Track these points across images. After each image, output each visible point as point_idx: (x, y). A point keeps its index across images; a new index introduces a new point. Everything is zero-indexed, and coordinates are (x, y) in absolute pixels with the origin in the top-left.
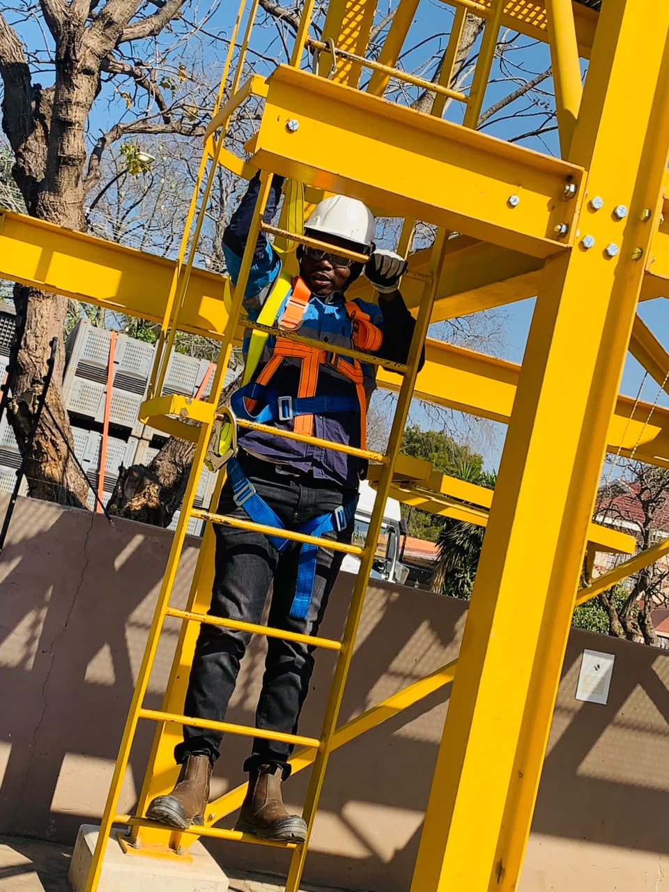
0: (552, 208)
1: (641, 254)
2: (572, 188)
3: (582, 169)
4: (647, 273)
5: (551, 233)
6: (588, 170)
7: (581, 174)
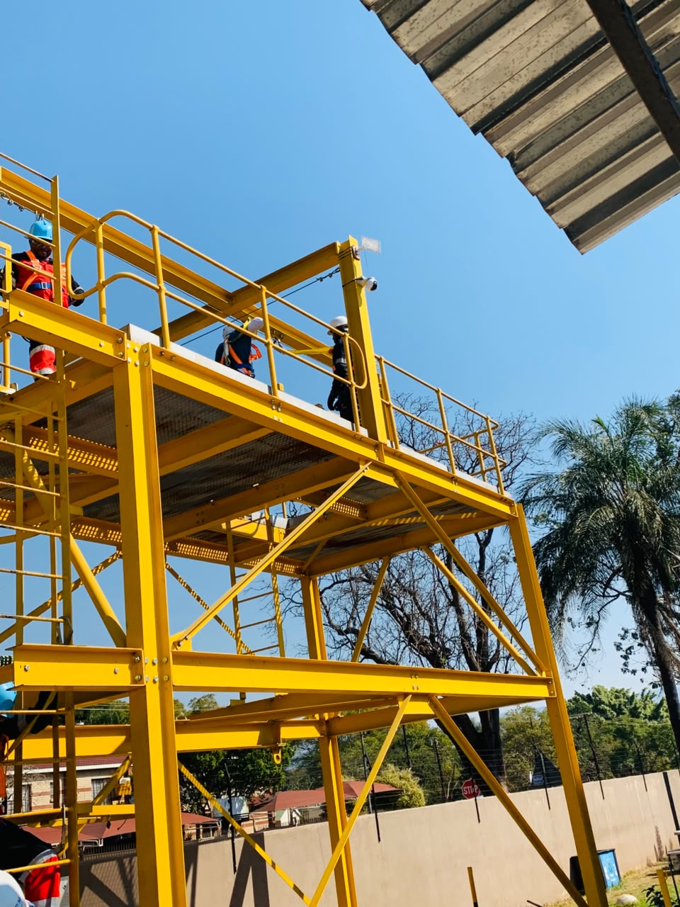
0: (130, 668)
1: (169, 678)
2: (138, 659)
3: (141, 649)
4: (174, 686)
5: (134, 681)
6: (143, 649)
7: (140, 651)
